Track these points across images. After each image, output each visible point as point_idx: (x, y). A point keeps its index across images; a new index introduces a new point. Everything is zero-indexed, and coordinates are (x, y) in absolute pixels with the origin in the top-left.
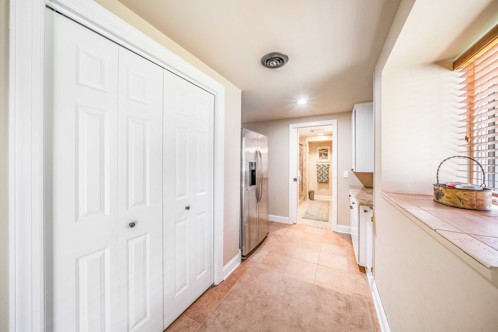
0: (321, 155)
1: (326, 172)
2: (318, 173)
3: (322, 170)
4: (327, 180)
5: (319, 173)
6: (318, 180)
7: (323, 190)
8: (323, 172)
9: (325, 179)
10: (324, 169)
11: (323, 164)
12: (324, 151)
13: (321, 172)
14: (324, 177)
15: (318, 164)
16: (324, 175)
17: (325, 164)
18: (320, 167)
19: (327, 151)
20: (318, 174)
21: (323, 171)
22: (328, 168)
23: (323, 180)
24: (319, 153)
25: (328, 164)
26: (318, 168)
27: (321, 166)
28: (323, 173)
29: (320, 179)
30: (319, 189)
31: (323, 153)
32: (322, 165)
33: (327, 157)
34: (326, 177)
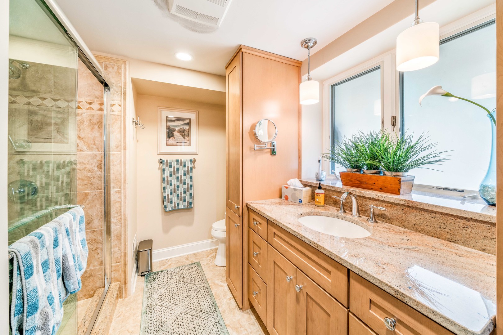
0: (170, 134)
1: (188, 181)
2: (164, 185)
3: (177, 175)
4: (191, 203)
5: (168, 186)
6: (165, 207)
7: (179, 230)
8: (178, 181)
9: (185, 201)
10: (181, 172)
11: (179, 158)
12: (181, 122)
13: (175, 182)
14: (183, 195)
15: (164, 158)
16: (181, 190)
17: (183, 158)
18: (171, 166)
19: (189, 124)
20: (164, 188)
21: (178, 178)
22: (191, 169)
23: (178, 204)
24: (168, 127)
25: (191, 157)
26: (164, 170)
27: (174, 164)
28: (178, 184)
29: (171, 202)
30: (166, 230)
31: (177, 129)
32: (177, 161)
33: (190, 140)
34: (188, 193)
